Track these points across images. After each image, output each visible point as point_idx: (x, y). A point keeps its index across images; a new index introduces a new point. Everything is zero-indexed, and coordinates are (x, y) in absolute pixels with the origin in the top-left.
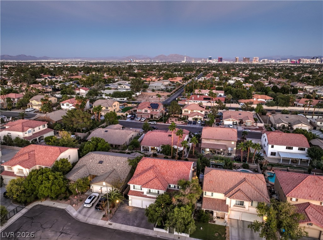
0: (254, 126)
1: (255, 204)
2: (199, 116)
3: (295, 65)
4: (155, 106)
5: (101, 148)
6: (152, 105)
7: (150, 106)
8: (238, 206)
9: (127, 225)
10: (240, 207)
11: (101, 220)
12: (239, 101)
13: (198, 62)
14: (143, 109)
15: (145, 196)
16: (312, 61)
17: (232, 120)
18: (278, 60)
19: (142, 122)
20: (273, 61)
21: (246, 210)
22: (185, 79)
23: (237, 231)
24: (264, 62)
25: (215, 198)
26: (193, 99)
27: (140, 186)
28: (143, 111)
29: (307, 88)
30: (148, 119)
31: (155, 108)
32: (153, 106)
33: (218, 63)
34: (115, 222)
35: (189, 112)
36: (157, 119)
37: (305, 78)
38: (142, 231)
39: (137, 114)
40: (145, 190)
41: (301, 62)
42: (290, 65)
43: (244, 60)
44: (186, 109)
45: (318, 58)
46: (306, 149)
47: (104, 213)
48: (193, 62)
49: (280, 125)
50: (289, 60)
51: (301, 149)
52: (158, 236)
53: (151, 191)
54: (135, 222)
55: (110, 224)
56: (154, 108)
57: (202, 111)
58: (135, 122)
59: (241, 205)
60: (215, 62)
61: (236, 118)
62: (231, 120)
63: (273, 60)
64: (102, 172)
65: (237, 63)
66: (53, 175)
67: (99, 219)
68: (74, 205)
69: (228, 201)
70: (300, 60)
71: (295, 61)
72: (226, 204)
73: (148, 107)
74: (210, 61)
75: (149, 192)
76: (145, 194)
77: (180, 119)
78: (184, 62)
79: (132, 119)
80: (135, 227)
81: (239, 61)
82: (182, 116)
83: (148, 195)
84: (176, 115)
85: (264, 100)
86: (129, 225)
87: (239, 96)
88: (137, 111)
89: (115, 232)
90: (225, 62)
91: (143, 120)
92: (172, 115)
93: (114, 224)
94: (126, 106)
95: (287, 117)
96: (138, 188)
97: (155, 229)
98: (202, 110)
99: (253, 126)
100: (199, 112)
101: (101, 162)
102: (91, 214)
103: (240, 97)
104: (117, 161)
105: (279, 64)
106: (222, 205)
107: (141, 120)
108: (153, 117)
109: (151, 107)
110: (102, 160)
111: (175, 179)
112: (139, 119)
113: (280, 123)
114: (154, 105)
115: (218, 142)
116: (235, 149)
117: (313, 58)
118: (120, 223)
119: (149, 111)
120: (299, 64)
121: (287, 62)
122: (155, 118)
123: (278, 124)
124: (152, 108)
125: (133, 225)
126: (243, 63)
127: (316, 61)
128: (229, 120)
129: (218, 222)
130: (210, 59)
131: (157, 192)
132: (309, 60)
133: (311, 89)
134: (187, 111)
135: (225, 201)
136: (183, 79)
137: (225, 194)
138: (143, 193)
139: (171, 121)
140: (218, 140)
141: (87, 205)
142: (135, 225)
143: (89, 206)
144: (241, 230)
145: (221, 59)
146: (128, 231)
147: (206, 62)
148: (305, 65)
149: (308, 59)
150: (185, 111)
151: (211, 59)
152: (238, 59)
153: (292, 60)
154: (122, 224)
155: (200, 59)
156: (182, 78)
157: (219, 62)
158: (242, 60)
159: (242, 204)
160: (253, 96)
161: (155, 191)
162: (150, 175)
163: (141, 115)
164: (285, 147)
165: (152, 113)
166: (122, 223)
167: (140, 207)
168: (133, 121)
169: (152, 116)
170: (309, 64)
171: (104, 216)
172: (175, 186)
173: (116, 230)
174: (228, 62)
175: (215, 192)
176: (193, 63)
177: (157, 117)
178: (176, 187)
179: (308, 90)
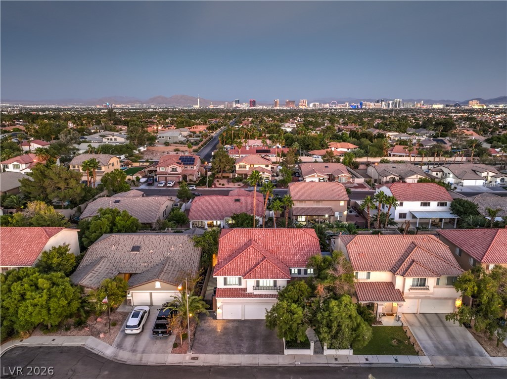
0: (351, 183)
1: (443, 280)
2: (266, 173)
3: (357, 111)
4: (188, 161)
6: (183, 159)
7: (180, 161)
8: (416, 289)
9: (230, 353)
10: (420, 289)
11: (172, 353)
12: (311, 152)
13: (219, 107)
14: (168, 166)
15: (251, 295)
16: (377, 106)
17: (318, 176)
18: (333, 103)
19: (170, 188)
20: (327, 106)
21: (431, 294)
22: (212, 128)
23: (423, 330)
24: (315, 107)
25: (374, 281)
26: (240, 153)
27: (237, 277)
28: (169, 170)
29: (391, 135)
30: (179, 183)
31: (190, 164)
32: (185, 161)
33: (249, 108)
34: (203, 352)
35: (248, 167)
36: (195, 182)
37: (381, 124)
38: (263, 359)
39: (158, 176)
40: (249, 284)
41: (364, 107)
42: (350, 110)
43: (287, 104)
44: (242, 164)
45: (383, 101)
46: (449, 203)
47: (172, 339)
48: (211, 107)
49: (388, 178)
50: (348, 104)
51: (442, 204)
52: (298, 363)
53: (261, 285)
54: (241, 346)
55: (193, 358)
56: (187, 164)
57: (267, 166)
58: (156, 188)
59: (420, 286)
60: (245, 106)
61: (323, 173)
62: (316, 176)
63: (326, 103)
64: (145, 266)
65: (278, 108)
66: (48, 279)
67: (167, 353)
68: (102, 336)
69: (399, 282)
70: (361, 104)
71: (355, 105)
72: (396, 288)
73: (177, 163)
74: (238, 105)
75: (258, 286)
76: (250, 290)
77: (234, 180)
78: (198, 107)
79: (149, 185)
80: (246, 355)
81: (280, 105)
82: (236, 176)
83: (257, 292)
84: (224, 175)
85: (346, 150)
86: (233, 354)
87: (308, 146)
88: (158, 171)
89: (210, 370)
90: (260, 107)
91: (172, 185)
92: (220, 175)
93: (202, 357)
94: (130, 166)
95: (393, 167)
96: (233, 281)
97: (288, 352)
98: (267, 163)
99: (349, 182)
100: (263, 166)
101: (136, 249)
102: (146, 346)
103: (310, 147)
104: (167, 243)
105: (336, 109)
106: (390, 292)
107: (168, 185)
108: (188, 179)
109: (182, 161)
110: (137, 244)
111: (298, 258)
112: (163, 184)
113: (388, 176)
114: (186, 159)
115: (318, 204)
116: (345, 213)
117: (378, 102)
118: (213, 353)
119: (179, 170)
120: (362, 109)
121: (346, 106)
122: (191, 180)
123: (385, 178)
124: (184, 164)
125: (240, 352)
126: (285, 108)
127: (382, 106)
128: (314, 176)
129: (387, 322)
130: (238, 102)
131: (272, 285)
132: (372, 104)
133: (396, 136)
134: (245, 167)
135: (391, 284)
136: (208, 128)
137: (394, 271)
138: (245, 289)
139: (220, 184)
140: (318, 201)
141: (132, 330)
142: (245, 351)
143: (138, 332)
144: (428, 329)
145: (253, 103)
146: (235, 364)
147: (231, 106)
148: (370, 111)
149: (371, 102)
150: (240, 167)
151: (239, 103)
152: (278, 102)
153: (352, 104)
154: (219, 354)
155: (223, 103)
156: (206, 126)
157: (251, 108)
158: (283, 105)
159: (422, 284)
160: (330, 145)
161: (269, 282)
162: (251, 256)
163: (166, 177)
164: (419, 203)
165: (185, 173)
166: (217, 352)
167: (239, 317)
168: (152, 188)
169: (185, 177)
170: (375, 109)
171: (175, 345)
172: (299, 271)
173: (211, 367)
174: (265, 107)
175: (375, 269)
176: (212, 109)
177: (195, 179)
178: (302, 272)
179: (392, 137)
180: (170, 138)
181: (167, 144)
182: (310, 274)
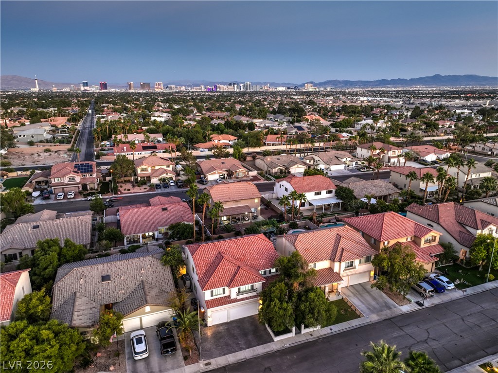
0: (247, 177)
1: (363, 260)
2: (169, 174)
3: (213, 94)
4: (85, 169)
5: (71, 257)
6: (79, 167)
7: (76, 170)
8: (348, 269)
9: (233, 352)
10: (351, 269)
11: (186, 365)
12: (197, 146)
13: (63, 90)
14: (64, 176)
15: (235, 300)
16: (230, 88)
18: (189, 86)
19: (72, 200)
20: (183, 88)
21: (357, 271)
22: (74, 119)
23: (356, 298)
24: (172, 89)
25: (319, 269)
27: (221, 289)
28: (66, 180)
29: (257, 122)
30: (80, 193)
31: (88, 172)
32: (82, 169)
33: (101, 91)
34: (211, 357)
35: (150, 169)
36: (97, 190)
37: (243, 110)
38: (260, 350)
39: (53, 188)
40: (233, 292)
41: (218, 90)
42: (207, 94)
43: (143, 86)
44: (143, 167)
45: (235, 84)
46: (334, 191)
47: (180, 354)
48: (55, 90)
49: (277, 169)
50: (203, 86)
51: (329, 192)
52: (287, 345)
53: (241, 290)
54: (239, 344)
55: (207, 364)
56: (85, 172)
57: (168, 166)
58: (55, 202)
59: (350, 266)
60: (94, 89)
61: (221, 169)
62: (217, 173)
63: (182, 86)
64: (123, 294)
65: (133, 91)
67: (182, 366)
68: (112, 368)
69: (336, 267)
70: (216, 87)
71: (210, 87)
72: (335, 271)
73: (74, 171)
74: (87, 88)
75: (239, 292)
76: (234, 296)
77: (137, 183)
78: (37, 89)
79: (45, 198)
80: (247, 350)
81: (135, 88)
82: (139, 179)
83: (239, 297)
84: (126, 179)
85: (228, 142)
86: (236, 351)
87: (192, 139)
88: (53, 182)
89: (225, 370)
90: (113, 90)
91: (73, 197)
92: (122, 179)
93: (212, 361)
94: (5, 177)
95: (278, 159)
96: (218, 292)
97: (276, 339)
98: (168, 164)
99: (245, 176)
100: (165, 167)
101: (105, 278)
102: (160, 366)
103: (194, 140)
105: (193, 92)
106: (331, 275)
107: (69, 197)
108: (88, 188)
109: (78, 170)
111: (262, 262)
112: (63, 196)
113: (276, 167)
114: (82, 166)
115: (237, 203)
116: (259, 208)
117: (230, 84)
118: (220, 355)
119: (78, 179)
120: (217, 92)
121: (201, 89)
122: (91, 189)
123: (274, 169)
124: (81, 172)
125: (241, 349)
126: (141, 91)
127: (234, 88)
128: (215, 173)
129: (333, 298)
130: (86, 84)
131: (250, 288)
132: (225, 87)
133: (261, 123)
134: (146, 170)
135: (331, 269)
136: (68, 120)
137: (333, 260)
138: (229, 297)
139: (125, 190)
140: (237, 201)
141: (141, 356)
142: (244, 347)
143: (147, 355)
144: (359, 297)
145: (104, 86)
146: (242, 359)
147: (79, 89)
148: (225, 94)
149: (224, 85)
150: (142, 170)
151: (87, 86)
152: (132, 85)
153: (207, 87)
154: (225, 355)
155: (68, 85)
156: (66, 118)
157: (103, 91)
158: (138, 87)
159: (351, 265)
160: (212, 138)
161: (248, 287)
163: (63, 188)
164: (313, 193)
165: (85, 182)
166: (222, 354)
167: (226, 321)
168: (51, 202)
169: (85, 187)
170: (229, 92)
171: (185, 358)
172: (265, 272)
173: (224, 367)
174: (118, 91)
175: (319, 260)
176: (55, 92)
177: (96, 187)
178: (267, 272)
179: (258, 124)
180: (32, 137)
181: (31, 144)
182: (273, 272)
